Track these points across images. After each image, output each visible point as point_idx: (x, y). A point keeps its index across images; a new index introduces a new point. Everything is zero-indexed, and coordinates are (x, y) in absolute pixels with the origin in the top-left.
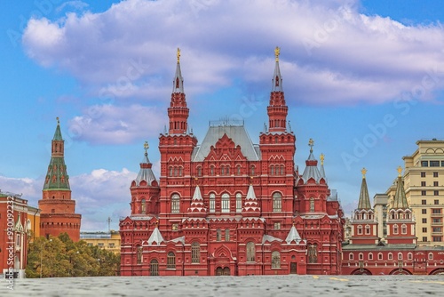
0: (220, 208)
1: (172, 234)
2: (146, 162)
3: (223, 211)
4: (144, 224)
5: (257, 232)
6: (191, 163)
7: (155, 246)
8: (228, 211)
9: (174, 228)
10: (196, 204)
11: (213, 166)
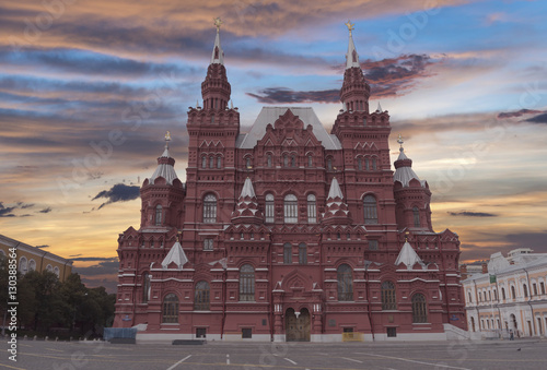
0: (283, 215)
1: (204, 255)
3: (287, 220)
4: (157, 238)
5: (354, 246)
6: (236, 150)
7: (173, 271)
8: (295, 220)
9: (205, 244)
10: (247, 203)
11: (270, 154)
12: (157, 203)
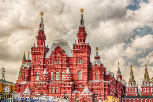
1: (35, 90)
3: (57, 79)
4: (24, 85)
6: (44, 59)
8: (59, 79)
10: (44, 76)
12: (25, 74)
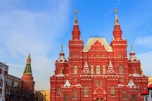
1: (74, 83)
2: (62, 53)
3: (97, 73)
5: (115, 81)
6: (82, 52)
7: (67, 88)
8: (99, 73)
9: (75, 80)
10: (86, 69)
11: (92, 53)
12: (60, 67)
